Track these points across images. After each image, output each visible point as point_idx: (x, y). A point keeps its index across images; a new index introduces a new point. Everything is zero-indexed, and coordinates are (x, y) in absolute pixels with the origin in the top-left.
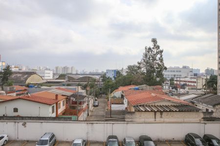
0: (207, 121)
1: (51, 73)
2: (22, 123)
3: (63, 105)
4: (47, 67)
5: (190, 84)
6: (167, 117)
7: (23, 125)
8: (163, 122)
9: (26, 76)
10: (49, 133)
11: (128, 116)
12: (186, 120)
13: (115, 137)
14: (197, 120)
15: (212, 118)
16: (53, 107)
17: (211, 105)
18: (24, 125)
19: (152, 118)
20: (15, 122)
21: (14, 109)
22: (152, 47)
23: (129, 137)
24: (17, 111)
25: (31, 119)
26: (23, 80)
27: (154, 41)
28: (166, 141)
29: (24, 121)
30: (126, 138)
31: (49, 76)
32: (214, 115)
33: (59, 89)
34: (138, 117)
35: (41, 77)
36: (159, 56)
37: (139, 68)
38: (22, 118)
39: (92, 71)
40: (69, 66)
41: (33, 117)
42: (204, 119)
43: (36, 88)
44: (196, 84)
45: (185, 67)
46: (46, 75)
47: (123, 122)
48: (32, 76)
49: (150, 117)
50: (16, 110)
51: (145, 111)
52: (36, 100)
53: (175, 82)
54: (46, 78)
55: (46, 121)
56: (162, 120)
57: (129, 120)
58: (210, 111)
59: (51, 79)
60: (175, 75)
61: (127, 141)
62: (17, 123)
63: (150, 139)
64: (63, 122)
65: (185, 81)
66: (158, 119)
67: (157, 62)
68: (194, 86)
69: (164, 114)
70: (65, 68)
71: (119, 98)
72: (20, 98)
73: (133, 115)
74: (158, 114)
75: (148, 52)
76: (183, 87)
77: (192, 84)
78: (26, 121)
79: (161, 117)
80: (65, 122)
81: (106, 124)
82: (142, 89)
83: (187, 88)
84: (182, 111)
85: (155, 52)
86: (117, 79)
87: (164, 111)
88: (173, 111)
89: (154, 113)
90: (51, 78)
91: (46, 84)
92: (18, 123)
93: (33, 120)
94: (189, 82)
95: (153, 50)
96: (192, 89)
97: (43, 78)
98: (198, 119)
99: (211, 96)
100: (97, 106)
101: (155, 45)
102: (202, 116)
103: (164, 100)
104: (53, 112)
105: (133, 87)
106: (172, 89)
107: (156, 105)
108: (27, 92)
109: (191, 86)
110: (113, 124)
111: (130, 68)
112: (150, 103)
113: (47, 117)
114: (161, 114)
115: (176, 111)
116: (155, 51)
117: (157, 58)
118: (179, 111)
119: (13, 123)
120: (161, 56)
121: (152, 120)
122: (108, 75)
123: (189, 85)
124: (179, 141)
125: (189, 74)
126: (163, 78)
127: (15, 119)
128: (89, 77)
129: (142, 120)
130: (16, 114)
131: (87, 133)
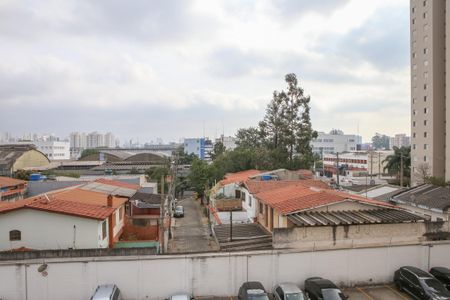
0: (434, 240)
1: (68, 146)
2: (39, 266)
3: (120, 218)
4: (53, 135)
5: (355, 165)
6: (357, 236)
7: (40, 270)
8: (351, 248)
9: (12, 154)
10: (106, 286)
11: (280, 238)
12: (395, 240)
13: (258, 286)
14: (414, 239)
15: (441, 233)
16: (104, 224)
17: (438, 208)
18: (43, 269)
19: (329, 239)
20: (20, 265)
21: (11, 232)
22: (287, 91)
23: (287, 283)
24: (19, 238)
25: (58, 256)
26: (6, 163)
27: (291, 79)
28: (356, 285)
29: (41, 260)
30: (282, 286)
31: (63, 153)
32: (445, 228)
33: (104, 181)
34: (300, 238)
35: (46, 156)
36: (301, 109)
37: (263, 134)
38: (37, 254)
39: (149, 142)
40: (103, 132)
41: (64, 251)
42: (428, 236)
43: (45, 180)
44: (366, 166)
45: (335, 133)
46: (55, 151)
47: (270, 251)
48: (26, 154)
49: (323, 237)
50: (15, 235)
51: (317, 225)
52: (66, 210)
53: (325, 163)
54: (55, 158)
55: (96, 258)
56: (348, 242)
57: (283, 246)
58: (434, 219)
59: (67, 161)
60: (321, 149)
61: (286, 292)
62: (23, 267)
63: (330, 285)
64: (137, 257)
65: (344, 161)
66: (341, 241)
67: (298, 122)
68: (364, 169)
69: (353, 230)
70: (92, 137)
71: (231, 197)
72: (25, 208)
73: (290, 235)
74: (340, 231)
75: (280, 102)
76: (342, 171)
77: (360, 166)
78: (46, 260)
79: (346, 237)
80: (141, 257)
81: (233, 259)
82: (279, 179)
83: (351, 173)
84: (388, 223)
85: (295, 101)
86: (218, 159)
87: (353, 224)
88: (370, 223)
89: (331, 228)
90: (67, 156)
91: (60, 171)
92: (27, 265)
93: (62, 257)
94: (353, 161)
95: (290, 97)
96: (360, 175)
97: (50, 158)
98: (416, 238)
99: (430, 189)
100: (182, 216)
101: (292, 88)
102: (423, 229)
103: (346, 200)
104: (104, 236)
105: (258, 174)
106: (321, 175)
107: (330, 211)
108: (25, 190)
109: (357, 169)
110: (249, 256)
111: (242, 134)
112: (320, 207)
113: (99, 250)
114: (346, 231)
115: (376, 223)
116: (294, 99)
117: (299, 115)
118: (382, 223)
119: (15, 267)
120: (307, 111)
121: (329, 243)
122: (188, 151)
123: (352, 169)
124: (381, 284)
125: (349, 146)
126: (312, 154)
127: (19, 256)
128: (150, 155)
129: (309, 245)
130: (16, 245)
131: (193, 279)
